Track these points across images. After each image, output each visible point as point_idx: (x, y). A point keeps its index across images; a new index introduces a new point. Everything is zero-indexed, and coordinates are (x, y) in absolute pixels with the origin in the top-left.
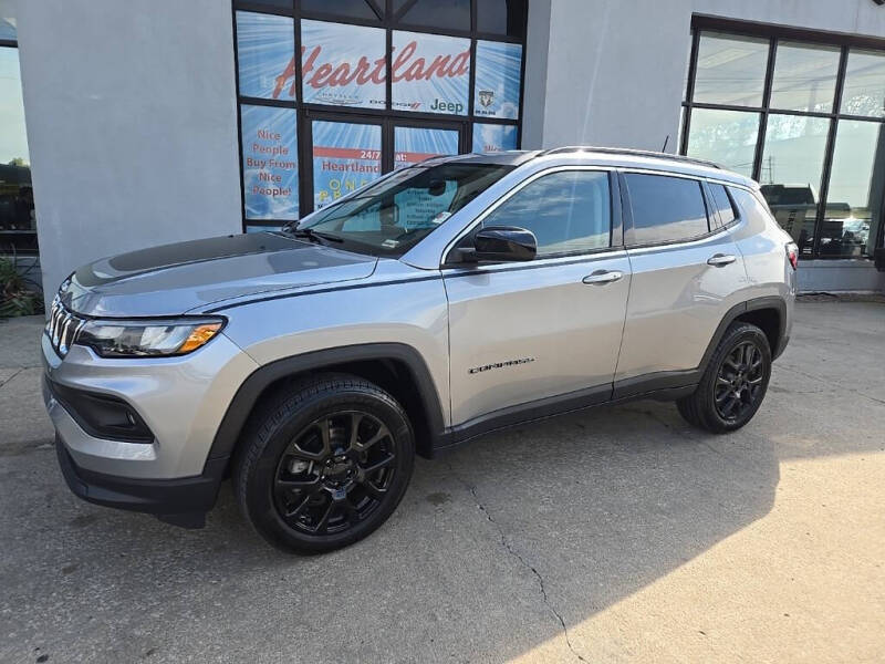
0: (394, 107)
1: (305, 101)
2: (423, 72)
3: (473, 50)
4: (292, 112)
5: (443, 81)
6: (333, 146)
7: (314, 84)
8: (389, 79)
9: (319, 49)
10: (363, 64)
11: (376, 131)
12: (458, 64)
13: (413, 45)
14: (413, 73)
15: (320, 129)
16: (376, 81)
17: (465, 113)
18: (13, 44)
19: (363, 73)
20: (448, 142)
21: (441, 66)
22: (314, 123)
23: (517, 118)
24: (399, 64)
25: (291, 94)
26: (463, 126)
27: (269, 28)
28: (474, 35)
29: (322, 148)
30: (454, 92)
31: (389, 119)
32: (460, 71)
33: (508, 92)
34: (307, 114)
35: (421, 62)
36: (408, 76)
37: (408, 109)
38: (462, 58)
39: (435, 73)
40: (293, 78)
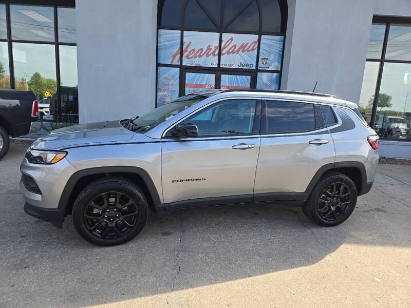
0: (221, 66)
1: (183, 64)
2: (235, 50)
3: (259, 40)
4: (178, 69)
5: (245, 55)
6: (194, 83)
7: (188, 57)
8: (220, 54)
9: (190, 43)
10: (209, 48)
11: (213, 77)
12: (252, 46)
13: (232, 39)
14: (230, 51)
15: (189, 76)
16: (214, 55)
17: (254, 68)
18: (75, 45)
19: (208, 52)
20: (245, 81)
21: (243, 48)
22: (187, 74)
23: (279, 70)
24: (225, 47)
25: (178, 62)
26: (253, 74)
27: (171, 35)
28: (260, 33)
29: (190, 84)
30: (250, 58)
31: (218, 71)
32: (253, 49)
33: (275, 58)
34: (184, 70)
35: (235, 46)
36: (228, 53)
37: (228, 67)
38: (254, 44)
39: (241, 51)
40: (179, 55)
